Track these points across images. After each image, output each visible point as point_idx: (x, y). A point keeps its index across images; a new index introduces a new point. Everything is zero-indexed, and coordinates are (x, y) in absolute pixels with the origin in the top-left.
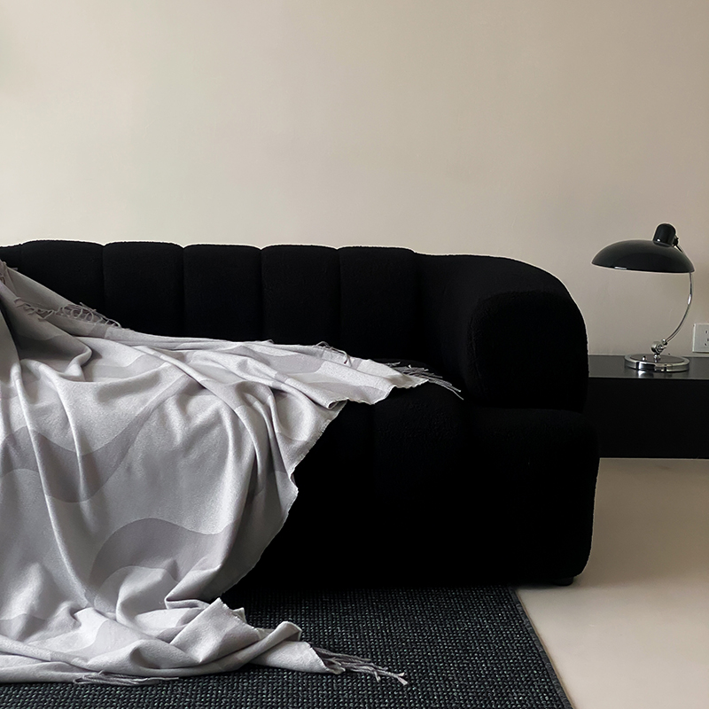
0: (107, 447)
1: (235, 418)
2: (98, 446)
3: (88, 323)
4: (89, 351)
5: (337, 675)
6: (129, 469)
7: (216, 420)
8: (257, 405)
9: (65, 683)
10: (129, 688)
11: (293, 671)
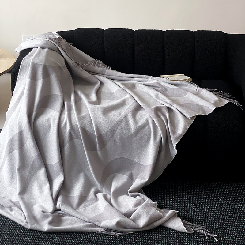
0: (106, 133)
1: (154, 123)
2: (103, 132)
3: (99, 68)
4: (99, 83)
5: (191, 234)
6: (115, 141)
7: (147, 123)
8: (162, 117)
9: (93, 233)
10: (115, 237)
11: (175, 231)
